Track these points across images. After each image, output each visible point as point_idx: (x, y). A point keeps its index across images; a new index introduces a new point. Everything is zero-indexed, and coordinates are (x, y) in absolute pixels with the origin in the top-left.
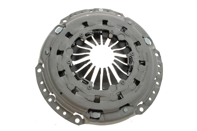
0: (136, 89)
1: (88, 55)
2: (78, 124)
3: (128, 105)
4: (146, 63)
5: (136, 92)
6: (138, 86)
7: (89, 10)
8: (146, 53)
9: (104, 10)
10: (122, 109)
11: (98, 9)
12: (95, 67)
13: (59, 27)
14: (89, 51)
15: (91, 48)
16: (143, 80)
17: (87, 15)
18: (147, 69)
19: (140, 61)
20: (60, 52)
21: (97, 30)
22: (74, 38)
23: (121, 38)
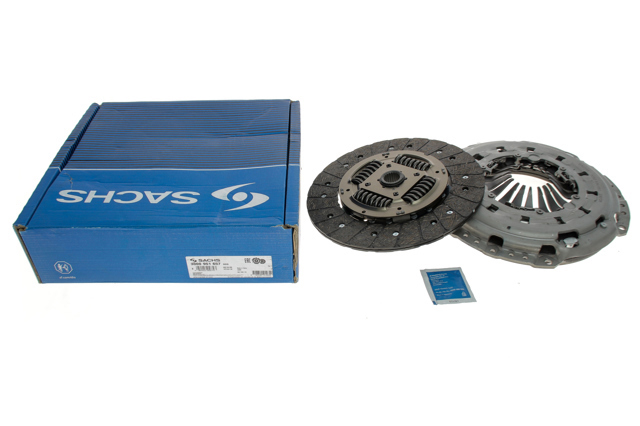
0: (599, 199)
3: (602, 219)
4: (588, 172)
5: (601, 202)
6: (598, 197)
10: (599, 225)
12: (530, 188)
16: (599, 189)
19: (579, 174)
23: (534, 159)
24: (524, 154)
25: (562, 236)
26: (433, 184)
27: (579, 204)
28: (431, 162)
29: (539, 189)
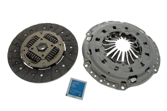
0: (149, 58)
1: (115, 47)
2: (124, 90)
3: (148, 68)
4: (147, 43)
5: (150, 59)
6: (149, 56)
7: (100, 24)
8: (145, 38)
9: (109, 22)
10: (146, 71)
11: (105, 22)
12: (122, 52)
13: (88, 37)
14: (115, 45)
15: (115, 42)
16: (150, 52)
17: (103, 26)
18: (149, 46)
19: (143, 43)
20: (97, 50)
21: (112, 33)
22: (101, 40)
23: (127, 33)
24: (123, 31)
25: (131, 77)
26: (58, 51)
27: (141, 60)
28: (59, 40)
29: (125, 52)
